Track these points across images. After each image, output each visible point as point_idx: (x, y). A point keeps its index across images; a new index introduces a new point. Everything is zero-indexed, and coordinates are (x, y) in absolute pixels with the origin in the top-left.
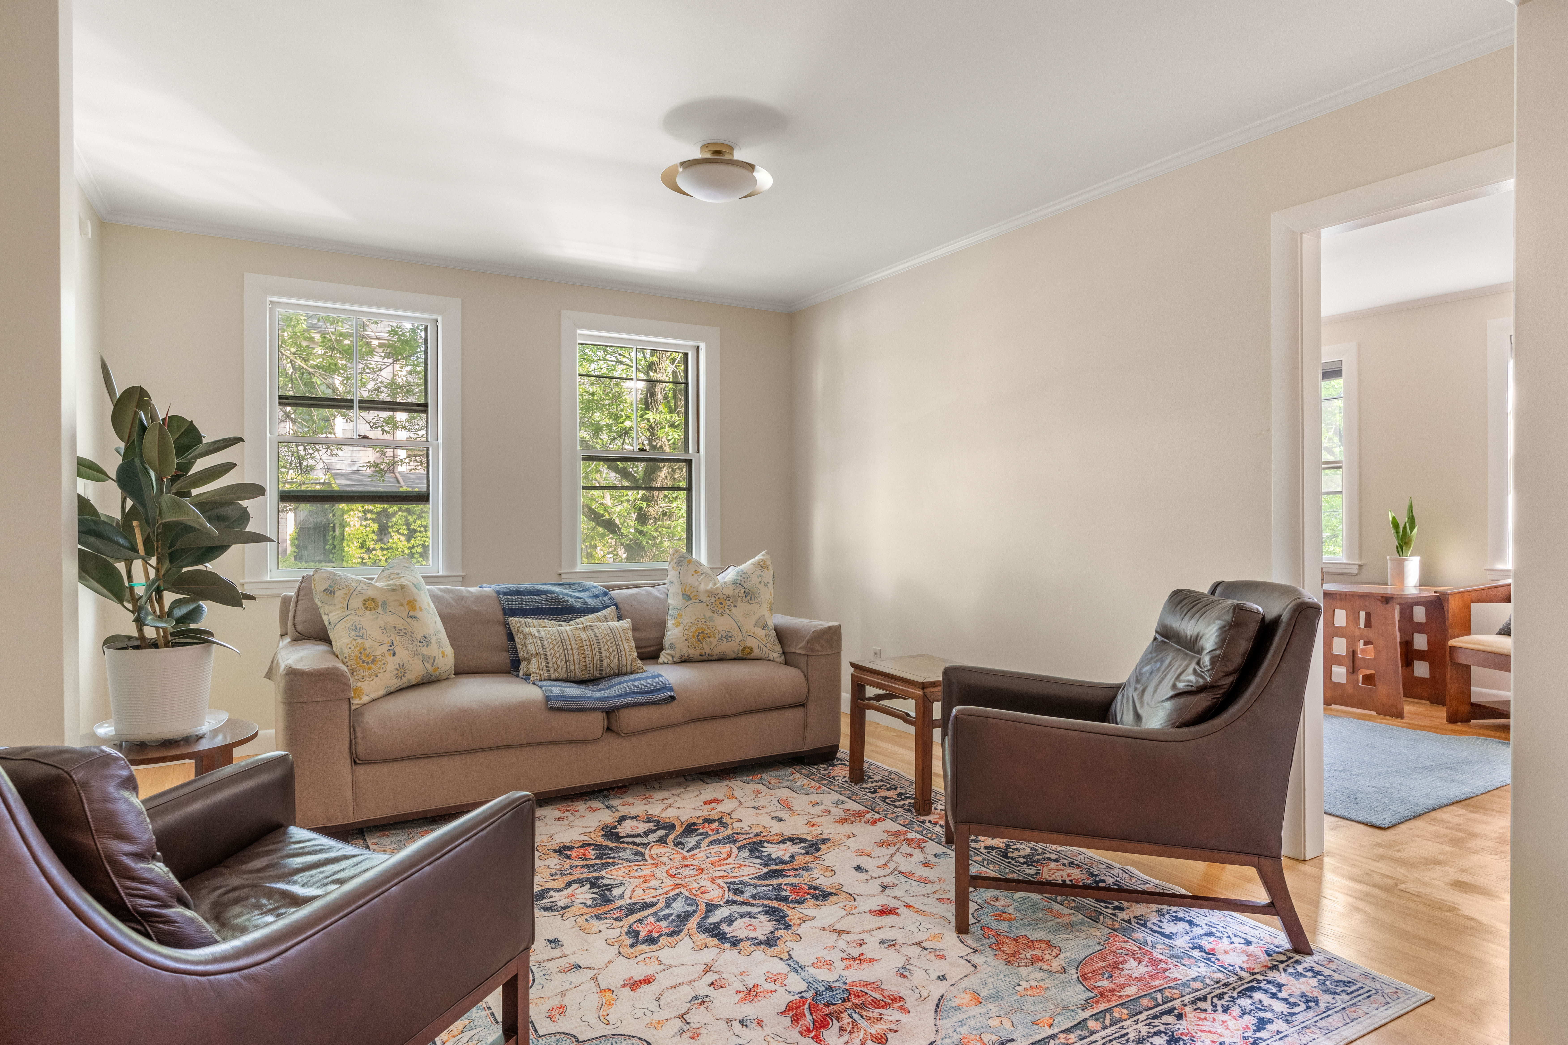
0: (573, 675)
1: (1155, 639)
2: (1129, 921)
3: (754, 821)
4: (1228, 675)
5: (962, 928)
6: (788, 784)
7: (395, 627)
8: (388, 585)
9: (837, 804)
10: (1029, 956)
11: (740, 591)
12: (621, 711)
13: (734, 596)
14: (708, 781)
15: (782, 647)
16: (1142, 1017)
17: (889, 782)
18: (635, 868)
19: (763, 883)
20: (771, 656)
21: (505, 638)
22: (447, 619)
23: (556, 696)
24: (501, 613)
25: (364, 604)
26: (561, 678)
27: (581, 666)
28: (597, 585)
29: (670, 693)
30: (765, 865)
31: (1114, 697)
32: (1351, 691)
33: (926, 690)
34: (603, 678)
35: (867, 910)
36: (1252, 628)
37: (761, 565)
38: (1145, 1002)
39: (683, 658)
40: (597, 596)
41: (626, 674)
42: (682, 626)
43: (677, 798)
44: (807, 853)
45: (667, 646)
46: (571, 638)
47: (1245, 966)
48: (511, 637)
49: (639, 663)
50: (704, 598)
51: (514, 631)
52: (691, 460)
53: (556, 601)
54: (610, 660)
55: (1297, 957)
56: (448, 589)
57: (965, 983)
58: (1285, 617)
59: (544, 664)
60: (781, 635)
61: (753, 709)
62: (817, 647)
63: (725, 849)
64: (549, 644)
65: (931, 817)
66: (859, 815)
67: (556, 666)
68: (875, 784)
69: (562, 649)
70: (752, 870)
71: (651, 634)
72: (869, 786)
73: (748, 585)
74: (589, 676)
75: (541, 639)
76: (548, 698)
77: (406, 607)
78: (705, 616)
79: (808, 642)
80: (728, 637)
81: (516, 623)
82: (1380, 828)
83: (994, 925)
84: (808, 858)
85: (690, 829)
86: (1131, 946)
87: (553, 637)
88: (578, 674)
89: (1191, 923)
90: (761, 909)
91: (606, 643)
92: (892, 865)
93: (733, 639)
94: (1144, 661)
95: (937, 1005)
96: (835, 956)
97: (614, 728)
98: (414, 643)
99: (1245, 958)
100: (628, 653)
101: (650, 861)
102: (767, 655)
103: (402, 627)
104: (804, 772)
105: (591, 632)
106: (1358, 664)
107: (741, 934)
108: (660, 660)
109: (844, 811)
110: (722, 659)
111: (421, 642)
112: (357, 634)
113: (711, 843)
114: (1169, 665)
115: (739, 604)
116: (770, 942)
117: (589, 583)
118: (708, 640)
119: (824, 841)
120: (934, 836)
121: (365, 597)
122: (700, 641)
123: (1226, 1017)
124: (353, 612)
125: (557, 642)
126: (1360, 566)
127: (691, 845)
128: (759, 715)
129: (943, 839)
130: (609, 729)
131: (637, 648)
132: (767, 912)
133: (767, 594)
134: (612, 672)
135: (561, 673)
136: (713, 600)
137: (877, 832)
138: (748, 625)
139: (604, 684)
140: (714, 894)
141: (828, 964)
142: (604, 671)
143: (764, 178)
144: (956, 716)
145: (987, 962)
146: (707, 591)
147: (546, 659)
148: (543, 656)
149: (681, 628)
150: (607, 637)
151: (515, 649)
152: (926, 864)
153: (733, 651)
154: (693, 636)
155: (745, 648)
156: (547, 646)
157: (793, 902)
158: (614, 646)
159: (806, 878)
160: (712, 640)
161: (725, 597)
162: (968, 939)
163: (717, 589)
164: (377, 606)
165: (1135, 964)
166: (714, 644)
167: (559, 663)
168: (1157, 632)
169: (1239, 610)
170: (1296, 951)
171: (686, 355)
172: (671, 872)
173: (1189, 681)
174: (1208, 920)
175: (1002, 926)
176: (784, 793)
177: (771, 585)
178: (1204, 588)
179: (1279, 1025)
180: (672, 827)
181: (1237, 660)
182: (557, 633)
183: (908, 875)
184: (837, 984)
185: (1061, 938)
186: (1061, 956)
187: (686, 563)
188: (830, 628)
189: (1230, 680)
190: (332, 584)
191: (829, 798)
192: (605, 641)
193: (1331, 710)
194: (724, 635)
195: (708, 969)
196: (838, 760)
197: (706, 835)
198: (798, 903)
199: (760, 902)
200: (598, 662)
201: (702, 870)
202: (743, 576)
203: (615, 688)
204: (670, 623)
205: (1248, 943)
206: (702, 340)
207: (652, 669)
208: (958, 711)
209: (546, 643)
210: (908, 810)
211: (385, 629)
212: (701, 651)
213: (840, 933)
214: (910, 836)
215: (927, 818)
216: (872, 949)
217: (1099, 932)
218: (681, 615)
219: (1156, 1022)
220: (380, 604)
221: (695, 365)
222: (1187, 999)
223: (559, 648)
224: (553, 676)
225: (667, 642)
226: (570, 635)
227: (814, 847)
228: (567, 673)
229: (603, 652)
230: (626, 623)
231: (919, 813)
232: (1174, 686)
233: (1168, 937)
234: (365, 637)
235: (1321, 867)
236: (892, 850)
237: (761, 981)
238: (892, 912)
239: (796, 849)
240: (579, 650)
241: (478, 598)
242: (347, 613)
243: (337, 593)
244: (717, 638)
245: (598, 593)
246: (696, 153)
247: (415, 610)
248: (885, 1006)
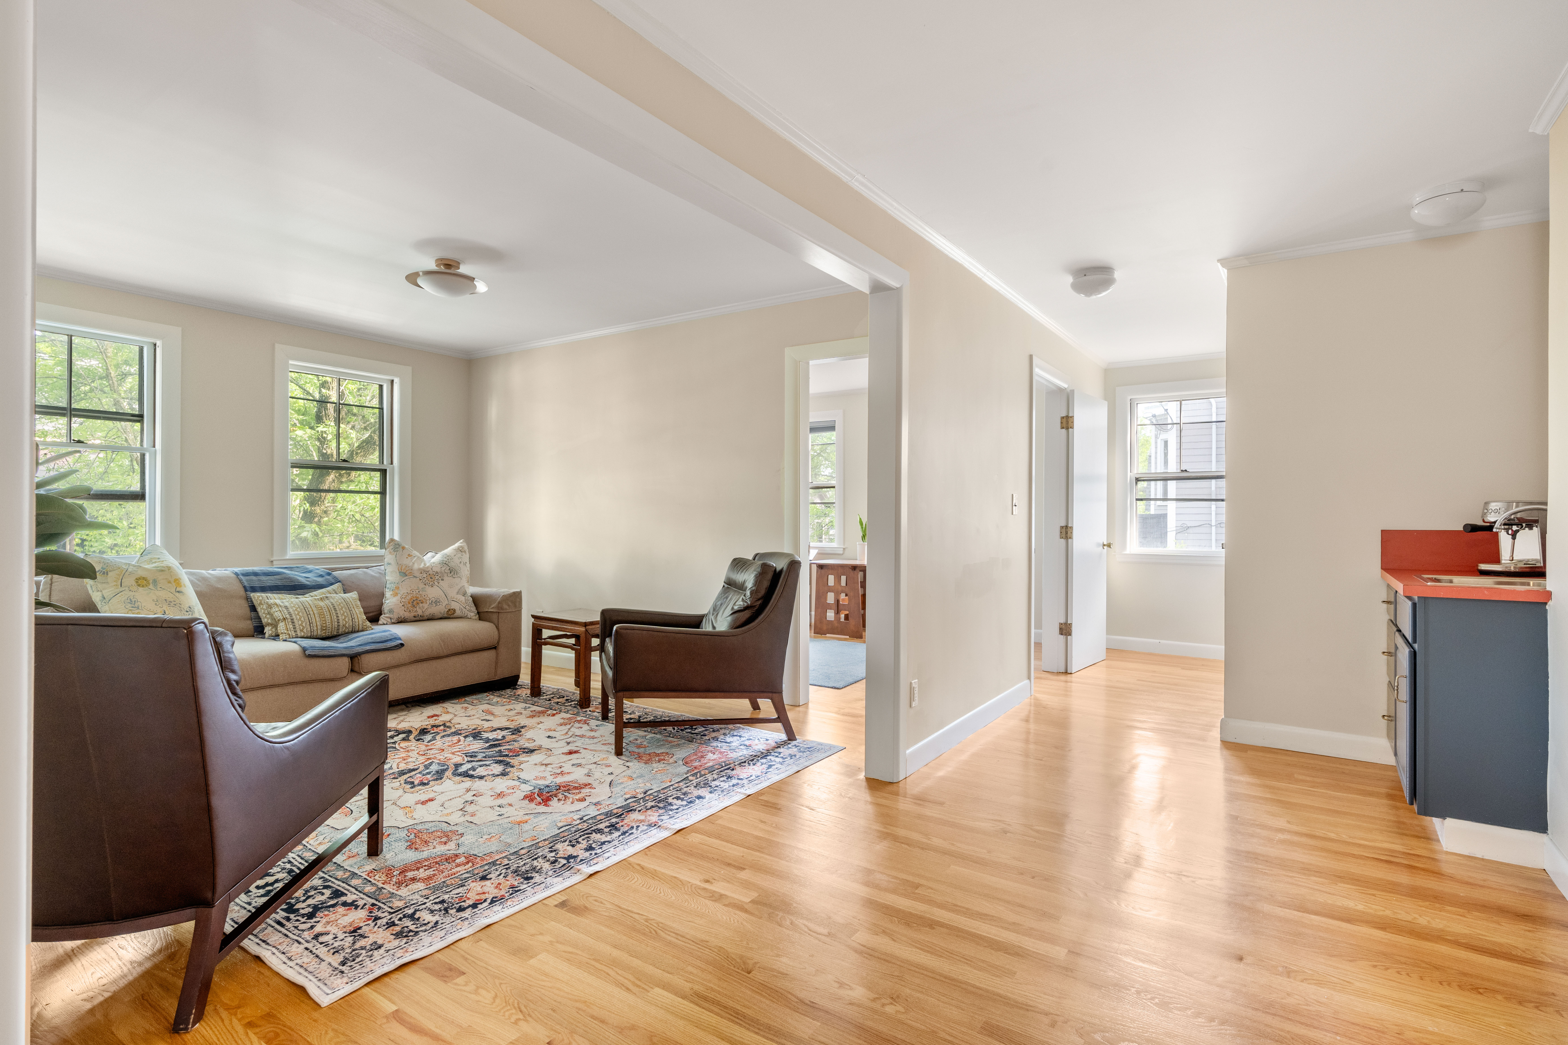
0: (315, 633)
1: (724, 586)
2: (709, 740)
3: (470, 723)
4: (759, 600)
5: (619, 752)
6: (487, 702)
7: (166, 600)
8: (156, 567)
9: (525, 709)
10: (657, 759)
11: (445, 569)
12: (363, 656)
13: (441, 572)
14: (424, 706)
15: (477, 609)
16: (716, 772)
17: (559, 694)
18: (393, 754)
19: (489, 750)
20: (469, 615)
21: (248, 609)
22: (200, 595)
23: (311, 647)
24: (243, 589)
25: (137, 582)
26: (306, 636)
27: (322, 626)
28: (321, 568)
29: (400, 642)
30: (487, 743)
31: (701, 621)
32: (836, 625)
33: (587, 627)
34: (339, 635)
35: (561, 753)
36: (770, 576)
37: (460, 550)
38: (717, 767)
39: (400, 620)
40: (321, 576)
41: (358, 631)
42: (399, 596)
43: (405, 717)
44: (513, 734)
45: (386, 611)
46: (312, 606)
47: (765, 748)
48: (253, 608)
49: (368, 623)
50: (417, 574)
51: (255, 603)
52: (386, 470)
53: (289, 580)
54: (346, 621)
55: (789, 742)
56: (191, 572)
57: (624, 774)
58: (785, 569)
59: (291, 626)
60: (477, 601)
61: (460, 651)
62: (505, 606)
63: (455, 738)
64: (294, 611)
65: (590, 709)
66: (543, 712)
67: (301, 627)
68: (548, 696)
69: (305, 615)
70: (478, 746)
71: (373, 603)
72: (545, 697)
73: (452, 564)
74: (328, 634)
75: (286, 607)
76: (304, 649)
77: (174, 584)
78: (418, 587)
79: (499, 603)
80: (437, 602)
81: (258, 597)
82: (838, 689)
83: (636, 750)
84: (514, 736)
85: (423, 732)
86: (710, 748)
87: (297, 606)
88: (319, 632)
89: (740, 736)
90: (492, 762)
91: (342, 609)
92: (570, 733)
93: (441, 603)
94: (718, 598)
95: (610, 784)
96: (547, 774)
97: (356, 669)
98: (182, 612)
99: (765, 746)
100: (359, 616)
101: (402, 750)
102: (466, 615)
103: (172, 600)
104: (495, 694)
105: (328, 601)
106: (840, 608)
107: (483, 774)
108: (380, 622)
109: (531, 711)
110: (431, 619)
111: (187, 612)
112: (133, 605)
113: (443, 736)
114: (731, 599)
115: (446, 578)
116: (504, 774)
117: (310, 567)
118: (421, 605)
119: (522, 727)
120: (594, 718)
121: (137, 577)
122: (414, 606)
123: (754, 767)
124: (127, 589)
125: (301, 609)
126: (844, 549)
127: (429, 739)
128: (464, 656)
129: (600, 718)
130: (352, 670)
131: (365, 613)
132: (496, 763)
133: (465, 571)
134: (347, 631)
135: (307, 631)
136: (425, 575)
137: (558, 719)
138: (452, 593)
139: (342, 639)
140: (457, 759)
141: (544, 778)
142: (340, 630)
143: (481, 287)
144: (616, 630)
145: (635, 765)
146: (419, 569)
147: (293, 622)
148: (290, 620)
149: (398, 597)
150: (342, 605)
151: (259, 618)
152: (592, 730)
153: (441, 613)
154: (409, 603)
155: (449, 610)
156: (292, 613)
157: (511, 756)
158: (348, 611)
159: (516, 745)
160: (424, 605)
161: (434, 573)
162: (623, 757)
163: (428, 567)
164: (149, 584)
165: (712, 755)
166: (425, 608)
167: (304, 625)
168: (724, 582)
169: (765, 567)
170: (789, 740)
171: (381, 387)
172: (420, 753)
173: (740, 605)
174: (748, 734)
175: (641, 750)
176: (486, 707)
177: (468, 565)
178: (750, 557)
179: (779, 766)
180: (410, 732)
181: (762, 592)
182: (299, 603)
183: (582, 736)
184: (551, 784)
185: (673, 750)
186: (674, 757)
187: (401, 549)
188: (514, 593)
189: (760, 602)
190: (105, 567)
191: (519, 706)
192: (340, 607)
193: (826, 637)
194: (434, 601)
195: (468, 790)
196: (519, 686)
197: (438, 733)
198: (516, 756)
199: (491, 759)
200: (336, 623)
201: (443, 750)
202: (447, 558)
203: (355, 640)
204: (388, 594)
205: (767, 740)
206: (396, 376)
207: (377, 628)
208: (617, 627)
209: (291, 610)
210: (574, 707)
211: (157, 601)
212: (415, 613)
213: (546, 765)
214: (579, 719)
215: (588, 709)
216: (567, 768)
217: (693, 746)
218: (398, 588)
219: (722, 773)
220: (151, 582)
221: (390, 395)
222: (736, 763)
223: (303, 613)
224: (299, 635)
225: (386, 608)
226: (311, 604)
227: (517, 731)
228: (311, 632)
229: (339, 615)
230: (354, 595)
231: (582, 707)
232: (733, 608)
233: (728, 743)
234: (140, 608)
235: (807, 708)
236: (568, 726)
237: (505, 790)
238: (576, 752)
239: (504, 733)
240: (320, 615)
241: (220, 579)
242: (121, 589)
243: (110, 574)
244: (428, 603)
245: (321, 573)
246: (432, 266)
247: (181, 586)
248: (581, 788)
